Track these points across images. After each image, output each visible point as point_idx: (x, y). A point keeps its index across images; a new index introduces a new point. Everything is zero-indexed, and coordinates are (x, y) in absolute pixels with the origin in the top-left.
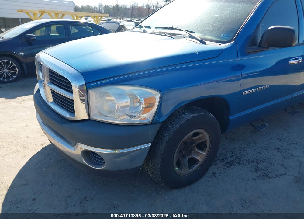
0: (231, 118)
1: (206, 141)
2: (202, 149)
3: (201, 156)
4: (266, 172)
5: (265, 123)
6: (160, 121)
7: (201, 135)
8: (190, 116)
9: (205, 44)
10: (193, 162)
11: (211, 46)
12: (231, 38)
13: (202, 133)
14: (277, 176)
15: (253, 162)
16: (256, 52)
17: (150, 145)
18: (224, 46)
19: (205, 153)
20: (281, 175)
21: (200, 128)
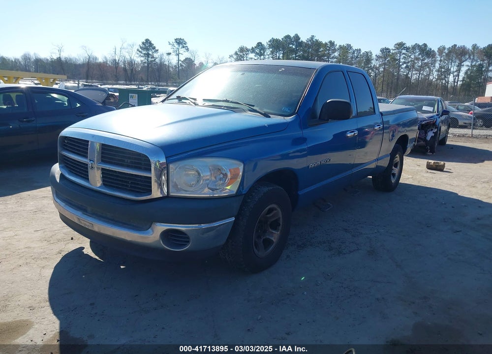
0: (300, 193)
1: (279, 218)
2: (276, 229)
3: (275, 236)
4: (340, 250)
5: (329, 203)
6: (243, 193)
7: (275, 212)
8: (266, 189)
9: (270, 117)
10: (268, 243)
11: (276, 119)
12: (292, 111)
13: (276, 209)
14: (351, 252)
15: (324, 243)
16: (317, 125)
17: (233, 219)
18: (289, 119)
19: (279, 233)
20: (354, 251)
21: (274, 203)
